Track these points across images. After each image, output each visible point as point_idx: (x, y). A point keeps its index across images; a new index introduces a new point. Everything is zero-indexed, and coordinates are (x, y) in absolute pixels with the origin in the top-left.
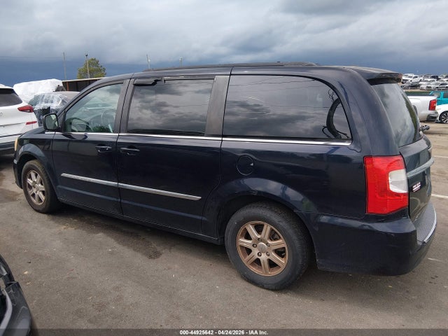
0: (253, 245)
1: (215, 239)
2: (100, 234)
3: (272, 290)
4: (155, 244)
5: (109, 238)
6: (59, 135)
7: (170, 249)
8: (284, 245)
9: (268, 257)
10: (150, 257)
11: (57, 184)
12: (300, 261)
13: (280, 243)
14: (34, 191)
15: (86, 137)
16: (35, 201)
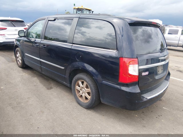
0: (81, 89)
1: (69, 85)
2: (36, 78)
3: (85, 108)
4: (52, 85)
5: (38, 80)
6: (25, 39)
7: (57, 87)
8: (90, 91)
9: (85, 95)
10: (48, 89)
11: (24, 57)
12: (95, 98)
13: (89, 90)
14: (18, 59)
15: (35, 40)
16: (19, 63)
